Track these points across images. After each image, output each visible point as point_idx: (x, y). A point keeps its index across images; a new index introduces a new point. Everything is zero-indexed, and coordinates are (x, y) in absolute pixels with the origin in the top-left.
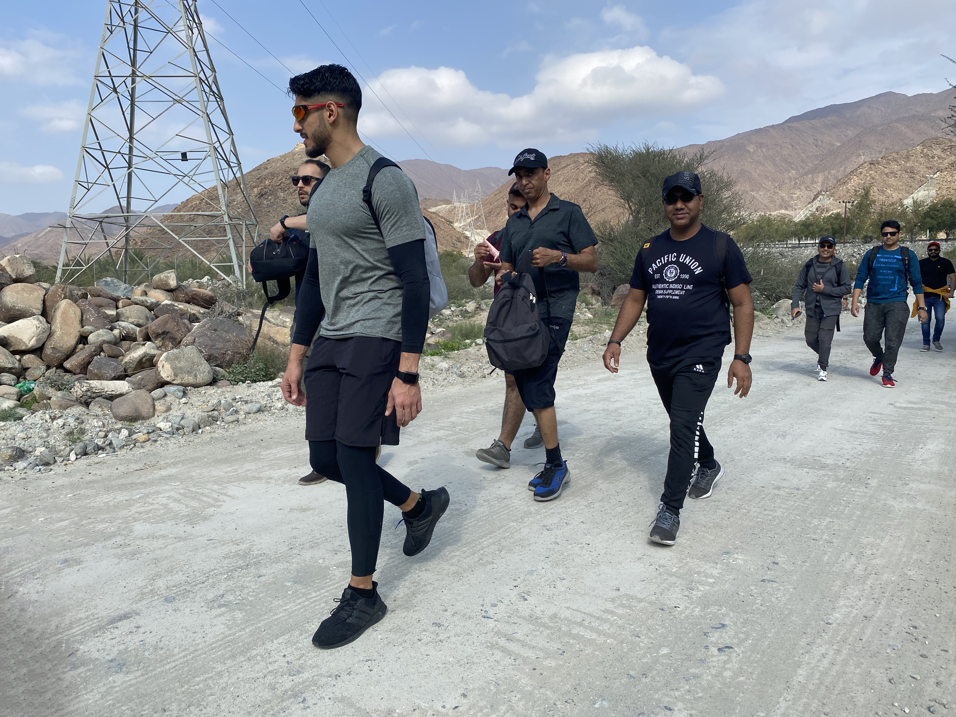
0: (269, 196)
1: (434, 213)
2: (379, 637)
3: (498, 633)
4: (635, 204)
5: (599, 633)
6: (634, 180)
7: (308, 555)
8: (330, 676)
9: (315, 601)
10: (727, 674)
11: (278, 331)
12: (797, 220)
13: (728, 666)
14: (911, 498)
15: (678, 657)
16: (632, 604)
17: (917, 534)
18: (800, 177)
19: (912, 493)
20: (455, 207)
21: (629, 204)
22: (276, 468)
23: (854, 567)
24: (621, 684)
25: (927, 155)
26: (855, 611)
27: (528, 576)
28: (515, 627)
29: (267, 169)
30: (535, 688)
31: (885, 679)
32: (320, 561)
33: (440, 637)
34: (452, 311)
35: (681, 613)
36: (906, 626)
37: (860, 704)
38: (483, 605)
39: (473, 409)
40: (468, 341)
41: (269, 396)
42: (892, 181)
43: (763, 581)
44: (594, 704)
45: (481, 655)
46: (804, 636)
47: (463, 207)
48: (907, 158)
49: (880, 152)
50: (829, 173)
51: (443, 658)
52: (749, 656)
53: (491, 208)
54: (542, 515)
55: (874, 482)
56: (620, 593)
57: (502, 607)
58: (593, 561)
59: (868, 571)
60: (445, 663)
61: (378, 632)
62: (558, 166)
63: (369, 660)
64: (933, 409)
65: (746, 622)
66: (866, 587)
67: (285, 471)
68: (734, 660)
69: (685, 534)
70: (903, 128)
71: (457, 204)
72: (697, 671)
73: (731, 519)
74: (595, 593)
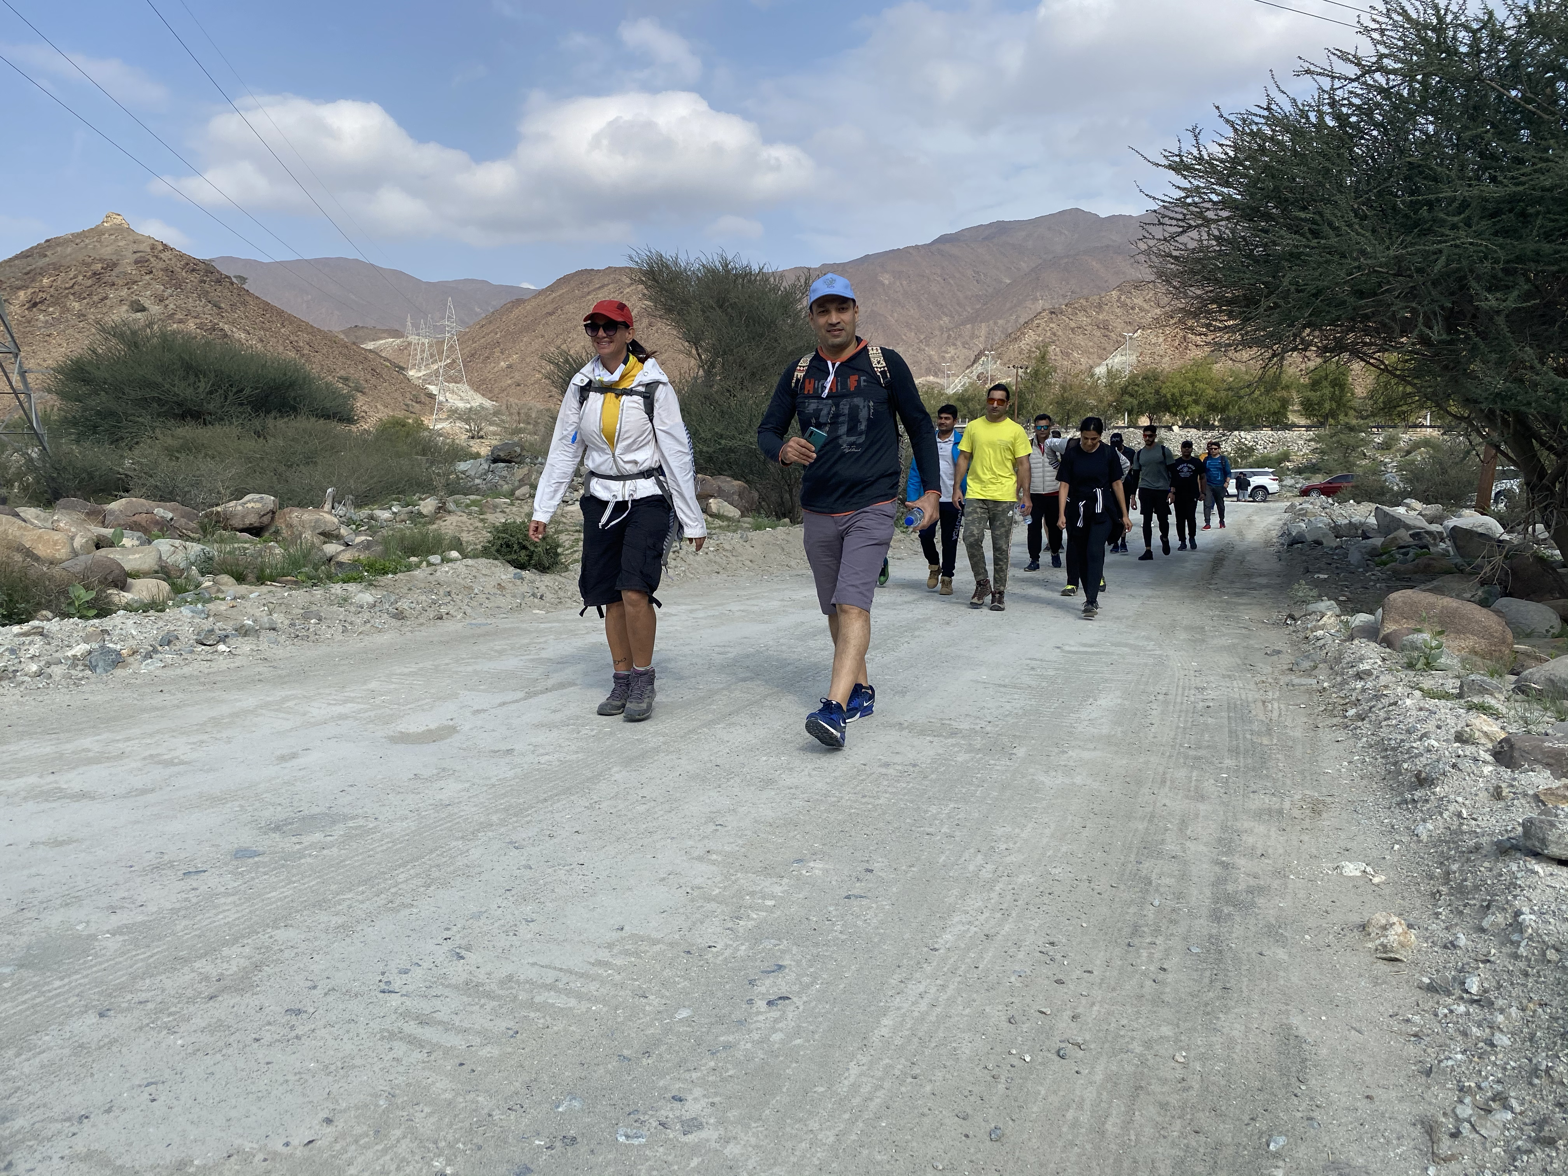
0: (49, 305)
1: (370, 351)
2: (180, 1042)
3: (406, 1015)
4: (706, 350)
5: (580, 996)
6: (704, 312)
7: (54, 919)
8: (69, 1119)
9: (58, 995)
10: (777, 1037)
11: (40, 537)
12: (950, 391)
13: (780, 1025)
14: (1069, 770)
15: (703, 1020)
16: (642, 948)
17: (1070, 817)
18: (956, 327)
19: (1072, 763)
20: (410, 344)
21: (697, 350)
22: (13, 776)
23: (980, 868)
24: (607, 1072)
25: (1124, 305)
26: (973, 929)
27: (471, 921)
28: (437, 1003)
29: (46, 256)
30: (458, 1094)
31: (1003, 1018)
32: (80, 927)
33: (296, 1032)
34: (394, 513)
35: (716, 955)
36: (1040, 943)
37: (964, 1057)
38: (383, 974)
39: (413, 668)
40: (413, 559)
41: (12, 651)
42: (1079, 339)
43: (848, 897)
44: (558, 1107)
45: (370, 1053)
46: (898, 971)
47: (423, 344)
48: (1100, 307)
49: (1064, 296)
50: (995, 323)
51: (298, 1064)
52: (814, 1008)
53: (475, 349)
54: (510, 827)
55: (1021, 752)
56: (623, 934)
57: (417, 972)
58: (586, 890)
59: (999, 873)
60: (299, 1073)
61: (178, 1035)
62: (588, 285)
63: (152, 1083)
64: (1112, 654)
65: (816, 957)
66: (992, 895)
67: (32, 779)
68: (790, 1015)
69: (740, 837)
70: (1094, 263)
71: (413, 339)
72: (731, 1038)
73: (812, 813)
74: (582, 938)
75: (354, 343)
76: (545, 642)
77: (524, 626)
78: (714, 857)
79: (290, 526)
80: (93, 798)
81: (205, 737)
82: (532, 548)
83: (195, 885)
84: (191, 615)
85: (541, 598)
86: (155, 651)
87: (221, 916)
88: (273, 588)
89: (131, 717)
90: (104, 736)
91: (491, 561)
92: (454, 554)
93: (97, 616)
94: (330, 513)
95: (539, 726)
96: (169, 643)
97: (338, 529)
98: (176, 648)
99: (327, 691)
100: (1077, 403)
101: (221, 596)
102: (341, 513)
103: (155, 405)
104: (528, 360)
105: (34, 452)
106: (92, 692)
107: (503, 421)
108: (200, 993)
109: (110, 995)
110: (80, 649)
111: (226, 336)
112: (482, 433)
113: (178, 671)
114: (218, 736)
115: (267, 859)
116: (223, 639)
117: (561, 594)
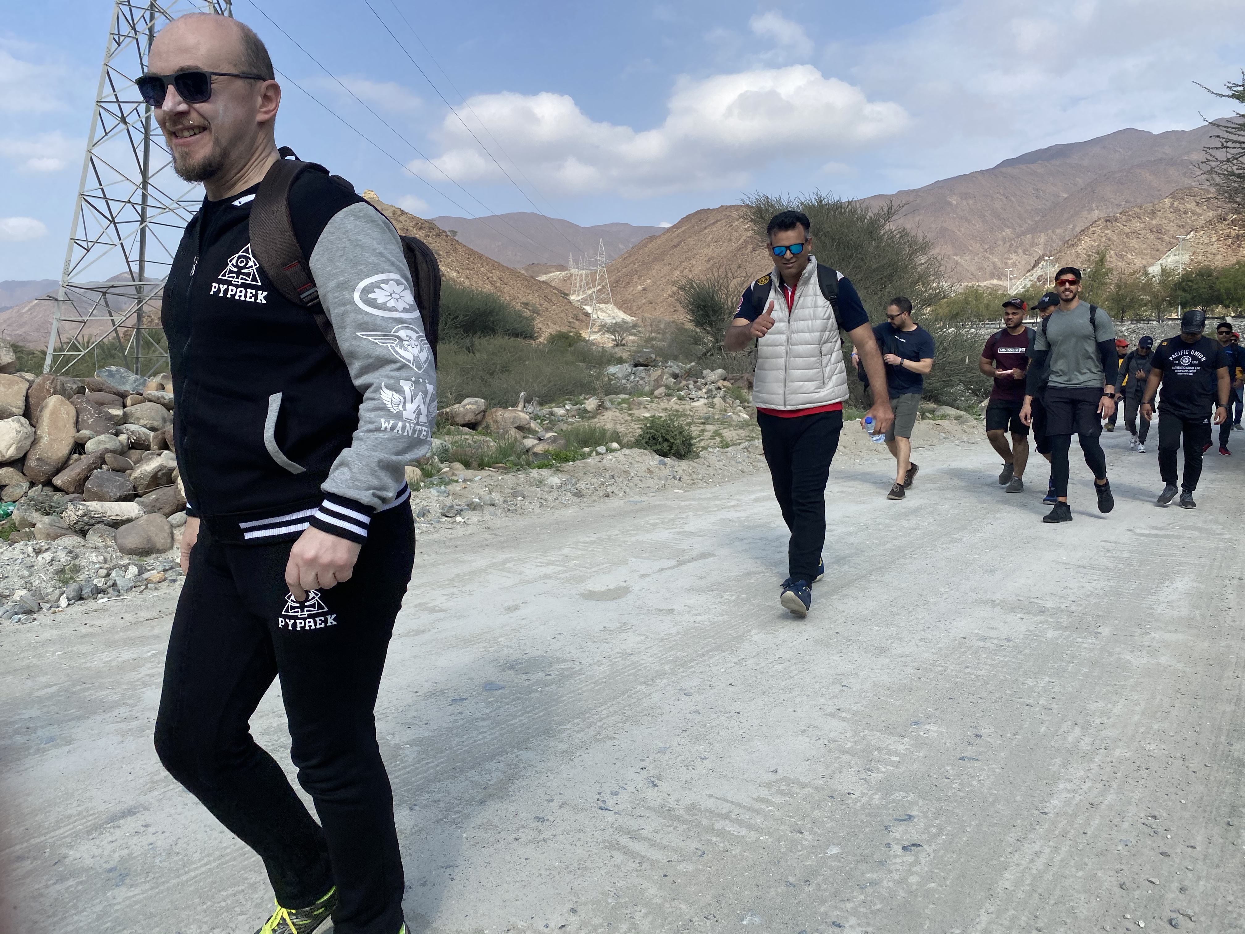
1: (543, 282)
2: (464, 835)
3: (620, 829)
5: (750, 827)
10: (913, 879)
13: (914, 869)
14: (1153, 651)
15: (850, 858)
16: (794, 790)
17: (1159, 696)
18: (1017, 237)
19: (1154, 644)
20: (571, 275)
23: (1079, 740)
24: (777, 894)
25: (1177, 210)
26: (1078, 798)
27: (659, 755)
28: (641, 821)
30: (665, 900)
31: (1115, 883)
32: (389, 738)
33: (543, 835)
34: (567, 410)
35: (856, 801)
36: (1142, 815)
37: (1082, 916)
38: (600, 794)
39: (593, 537)
40: (586, 449)
42: (1134, 243)
43: (962, 759)
44: (742, 920)
45: (597, 858)
46: (1013, 829)
47: (581, 275)
48: (1153, 213)
49: (1119, 206)
50: (1054, 232)
51: (547, 862)
52: (942, 856)
53: (619, 277)
54: (679, 676)
55: (1105, 631)
56: (778, 776)
57: (624, 795)
58: (744, 735)
59: (1096, 745)
60: (549, 869)
61: (463, 830)
62: (705, 222)
63: (450, 866)
64: (1183, 537)
65: (939, 812)
66: (1093, 766)
68: (923, 861)
69: (864, 699)
70: (1148, 175)
71: (574, 271)
72: (875, 876)
73: (923, 680)
74: (745, 776)
75: (532, 277)
76: (687, 517)
77: (669, 503)
78: (844, 714)
79: (496, 422)
81: (455, 590)
82: (672, 441)
83: (460, 710)
84: (437, 494)
85: (680, 480)
87: (481, 737)
88: (490, 472)
91: (642, 450)
92: (615, 445)
94: (522, 411)
95: (690, 590)
96: (424, 515)
97: (529, 423)
98: (429, 519)
99: (534, 555)
100: (1132, 300)
101: (455, 478)
102: (530, 411)
104: (658, 283)
107: (639, 332)
108: (474, 797)
109: (414, 793)
112: (624, 342)
113: (431, 537)
114: (463, 589)
115: (507, 692)
116: (459, 513)
117: (694, 476)
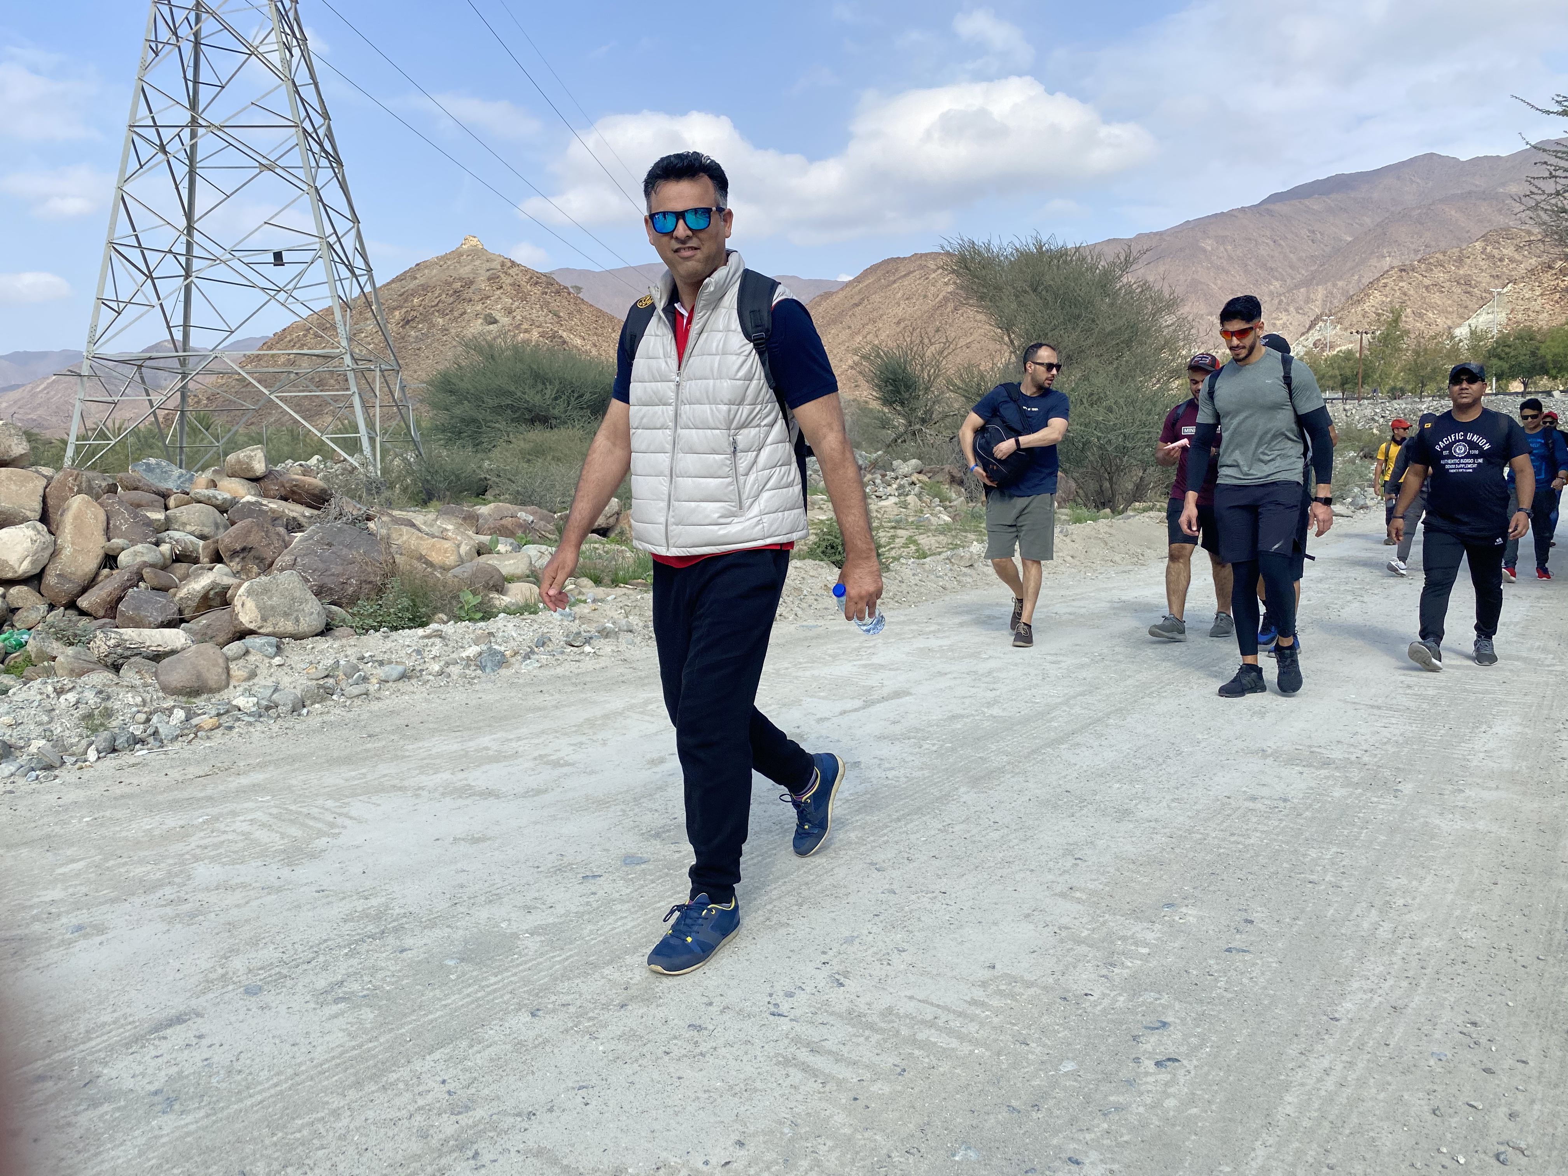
0: (418, 323)
2: (601, 1048)
3: (797, 1041)
4: (1019, 336)
5: (961, 1038)
6: (1017, 297)
7: (483, 914)
8: (519, 1114)
9: (495, 991)
10: (1170, 1103)
11: (433, 546)
13: (1171, 1090)
14: (1468, 813)
15: (1089, 1076)
16: (1017, 990)
17: (1476, 871)
18: (1288, 292)
19: (1470, 804)
21: (1009, 336)
22: (431, 772)
23: (1376, 927)
24: (998, 1122)
25: (1491, 257)
26: (1377, 999)
27: (845, 946)
28: (824, 1030)
29: (416, 278)
30: (856, 1130)
31: (1426, 1108)
32: (503, 925)
33: (701, 1048)
35: (1094, 1005)
36: (1459, 1022)
37: (1385, 1150)
38: (771, 995)
41: (418, 652)
42: (1436, 298)
43: (1229, 950)
44: (954, 1155)
45: (769, 1077)
46: (1295, 1040)
48: (1460, 260)
49: (1417, 251)
50: (1335, 285)
51: (706, 1083)
52: (1206, 1074)
54: (869, 846)
55: (1408, 788)
56: (995, 973)
57: (802, 997)
58: (952, 921)
59: (1399, 933)
60: (708, 1091)
61: (599, 1041)
62: (894, 273)
63: (584, 1087)
65: (1201, 1018)
66: (1395, 959)
67: (446, 776)
68: (1182, 1080)
69: (1103, 874)
70: (1453, 212)
72: (1121, 1099)
73: (1177, 850)
74: (954, 973)
76: (875, 646)
78: (1078, 895)
80: (498, 797)
81: (583, 739)
83: (593, 889)
86: (532, 652)
87: (619, 923)
88: (627, 591)
89: (520, 716)
90: (499, 735)
93: (483, 619)
96: (544, 644)
98: (550, 649)
100: (1433, 370)
101: (583, 598)
103: (509, 411)
104: (835, 352)
105: (411, 457)
106: (484, 691)
108: (612, 1000)
109: (537, 995)
110: (472, 651)
111: (564, 342)
113: (553, 672)
114: (595, 737)
115: (652, 867)
116: (588, 641)
